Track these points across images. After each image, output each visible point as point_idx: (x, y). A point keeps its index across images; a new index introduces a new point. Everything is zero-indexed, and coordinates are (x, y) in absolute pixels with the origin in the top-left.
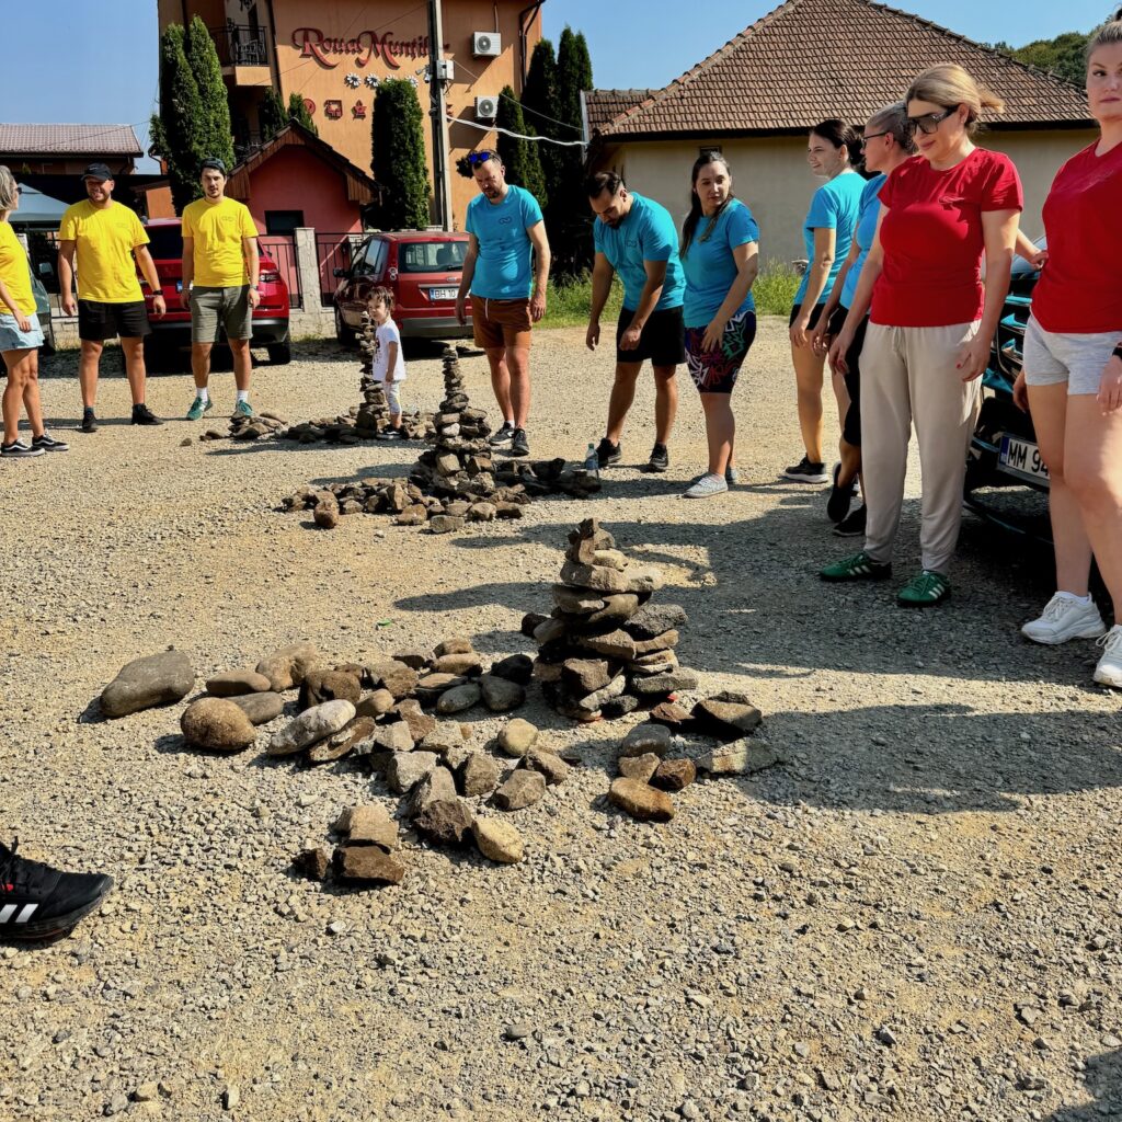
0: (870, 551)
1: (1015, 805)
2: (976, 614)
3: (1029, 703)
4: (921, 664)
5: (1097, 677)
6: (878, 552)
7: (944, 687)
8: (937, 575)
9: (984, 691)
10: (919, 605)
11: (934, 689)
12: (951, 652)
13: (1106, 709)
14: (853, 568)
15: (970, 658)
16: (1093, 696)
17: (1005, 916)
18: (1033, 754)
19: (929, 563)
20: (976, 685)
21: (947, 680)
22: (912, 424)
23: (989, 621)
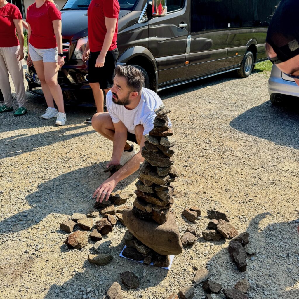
0: (6, 104)
1: (35, 150)
2: (33, 115)
3: (41, 131)
4: (18, 127)
5: (56, 124)
6: (8, 105)
7: (23, 131)
8: (22, 108)
9: (32, 130)
10: (19, 115)
11: (21, 132)
12: (26, 124)
13: (57, 130)
14: (3, 109)
15: (30, 124)
16: (55, 127)
17: (29, 168)
18: (40, 140)
19: (20, 105)
20: (30, 129)
21: (24, 130)
22: (8, 72)
23: (35, 117)
